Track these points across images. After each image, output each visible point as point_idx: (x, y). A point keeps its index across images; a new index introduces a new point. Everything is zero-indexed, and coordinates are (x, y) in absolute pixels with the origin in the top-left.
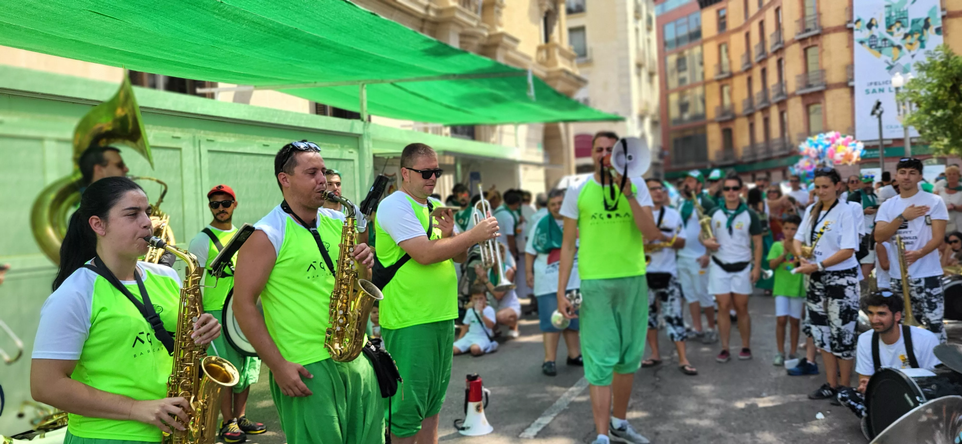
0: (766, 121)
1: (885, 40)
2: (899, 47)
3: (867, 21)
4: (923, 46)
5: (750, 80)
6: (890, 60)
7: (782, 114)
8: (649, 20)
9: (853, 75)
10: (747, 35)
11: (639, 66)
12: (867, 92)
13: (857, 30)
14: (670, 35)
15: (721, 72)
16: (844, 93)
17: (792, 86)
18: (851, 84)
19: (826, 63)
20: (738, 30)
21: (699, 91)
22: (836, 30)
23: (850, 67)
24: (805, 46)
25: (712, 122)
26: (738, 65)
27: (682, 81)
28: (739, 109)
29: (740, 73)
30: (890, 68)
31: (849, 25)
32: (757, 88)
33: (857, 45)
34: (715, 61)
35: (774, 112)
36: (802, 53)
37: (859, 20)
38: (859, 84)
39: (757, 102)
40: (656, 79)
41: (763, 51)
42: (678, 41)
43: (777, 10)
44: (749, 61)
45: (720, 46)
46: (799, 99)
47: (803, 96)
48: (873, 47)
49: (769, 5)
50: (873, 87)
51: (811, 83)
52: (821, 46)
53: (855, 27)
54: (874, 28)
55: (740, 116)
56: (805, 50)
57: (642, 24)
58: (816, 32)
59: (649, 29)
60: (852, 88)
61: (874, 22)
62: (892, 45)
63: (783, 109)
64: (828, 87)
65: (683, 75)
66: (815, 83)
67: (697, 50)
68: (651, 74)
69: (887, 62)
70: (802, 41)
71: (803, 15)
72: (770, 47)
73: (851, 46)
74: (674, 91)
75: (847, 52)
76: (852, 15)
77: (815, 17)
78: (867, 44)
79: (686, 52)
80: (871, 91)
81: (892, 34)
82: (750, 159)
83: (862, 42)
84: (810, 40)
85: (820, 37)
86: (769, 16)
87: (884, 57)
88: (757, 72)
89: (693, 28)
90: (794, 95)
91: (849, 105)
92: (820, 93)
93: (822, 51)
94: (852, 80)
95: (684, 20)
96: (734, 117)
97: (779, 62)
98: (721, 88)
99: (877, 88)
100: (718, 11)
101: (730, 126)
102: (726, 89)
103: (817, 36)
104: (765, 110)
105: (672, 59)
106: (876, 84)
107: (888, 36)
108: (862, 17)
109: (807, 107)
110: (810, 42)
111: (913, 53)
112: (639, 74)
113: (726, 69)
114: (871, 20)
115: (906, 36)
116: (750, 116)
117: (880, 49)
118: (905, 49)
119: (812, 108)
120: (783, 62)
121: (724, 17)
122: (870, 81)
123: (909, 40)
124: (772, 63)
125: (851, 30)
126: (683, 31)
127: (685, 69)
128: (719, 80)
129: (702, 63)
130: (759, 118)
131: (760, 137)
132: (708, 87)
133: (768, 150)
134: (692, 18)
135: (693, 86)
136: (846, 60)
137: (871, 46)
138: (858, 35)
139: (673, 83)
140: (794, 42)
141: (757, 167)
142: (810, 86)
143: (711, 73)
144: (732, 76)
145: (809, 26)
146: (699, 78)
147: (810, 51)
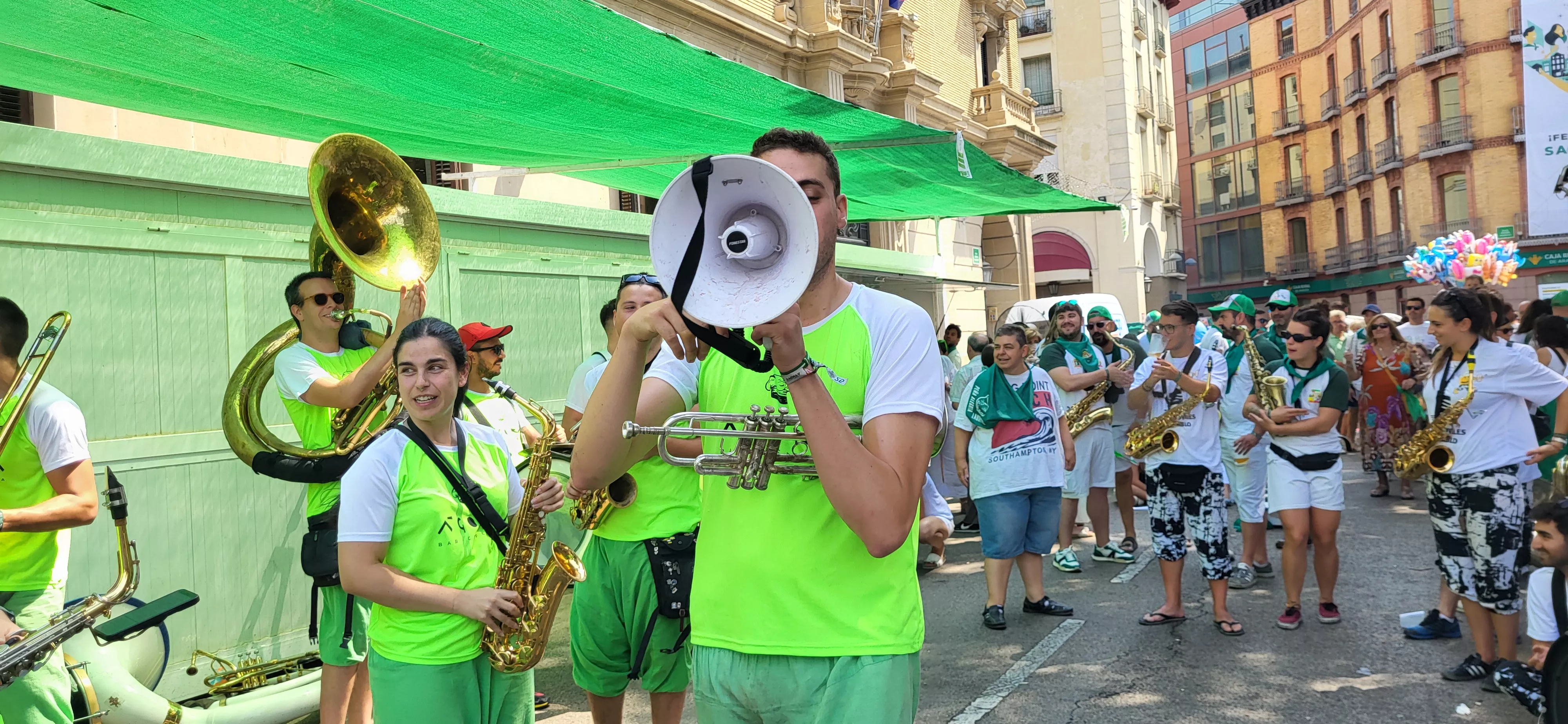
0: (1366, 204)
3: (1546, 31)
5: (1335, 134)
7: (1394, 192)
8: (1160, 41)
9: (1522, 122)
10: (1331, 59)
11: (1142, 117)
12: (1549, 151)
13: (1528, 45)
14: (1196, 63)
15: (1287, 125)
16: (1507, 153)
17: (1411, 145)
18: (1518, 138)
19: (1473, 103)
20: (1315, 51)
21: (1246, 156)
22: (1489, 47)
23: (1517, 109)
24: (1434, 76)
25: (1271, 207)
26: (1314, 112)
27: (1217, 140)
28: (1318, 186)
29: (1318, 125)
31: (1514, 39)
32: (1349, 148)
33: (1527, 71)
34: (1274, 104)
35: (1380, 190)
36: (1429, 87)
37: (1531, 29)
38: (1533, 138)
39: (1349, 172)
40: (1172, 136)
41: (1359, 87)
42: (1209, 73)
43: (1383, 17)
44: (1334, 105)
45: (1282, 80)
46: (1426, 164)
47: (1431, 160)
48: (1558, 74)
49: (1369, 8)
50: (1559, 142)
51: (1445, 139)
52: (1464, 73)
53: (1525, 41)
54: (1558, 41)
55: (1320, 197)
56: (1435, 82)
57: (1147, 48)
58: (1454, 51)
59: (1159, 56)
60: (1521, 145)
61: (1558, 31)
63: (1395, 183)
64: (1477, 144)
65: (1217, 130)
66: (1453, 138)
67: (1243, 87)
68: (1163, 131)
70: (1429, 67)
71: (1431, 24)
72: (1370, 81)
73: (1517, 74)
74: (1202, 158)
75: (1510, 85)
76: (1518, 20)
77: (1452, 26)
78: (1547, 69)
79: (1224, 92)
80: (1555, 150)
82: (1339, 270)
83: (1537, 67)
84: (1442, 65)
85: (1462, 59)
86: (1370, 28)
88: (1348, 121)
89: (1236, 51)
90: (1415, 159)
91: (1517, 174)
92: (1464, 155)
93: (1466, 83)
94: (1521, 131)
95: (1222, 38)
96: (1309, 200)
97: (1389, 103)
98: (1287, 149)
100: (1279, 22)
101: (1303, 213)
102: (1293, 151)
103: (1456, 57)
104: (1364, 186)
105: (1199, 105)
108: (1535, 23)
109: (1440, 179)
110: (1443, 69)
112: (1143, 132)
113: (1293, 118)
114: (1554, 27)
116: (1337, 196)
119: (1448, 181)
120: (1394, 103)
121: (1290, 31)
122: (1552, 134)
124: (1375, 106)
125: (1518, 46)
126: (1219, 57)
127: (1223, 120)
128: (1281, 137)
129: (1251, 110)
130: (1353, 200)
131: (1355, 231)
132: (1262, 149)
133: (1371, 254)
134: (1234, 34)
135: (1235, 148)
136: (1510, 98)
137: (1554, 73)
138: (1529, 55)
139: (1201, 145)
140: (1414, 69)
141: (1350, 282)
142: (1444, 144)
143: (1268, 125)
144: (1304, 129)
145: (1440, 43)
146: (1246, 135)
147: (1442, 84)
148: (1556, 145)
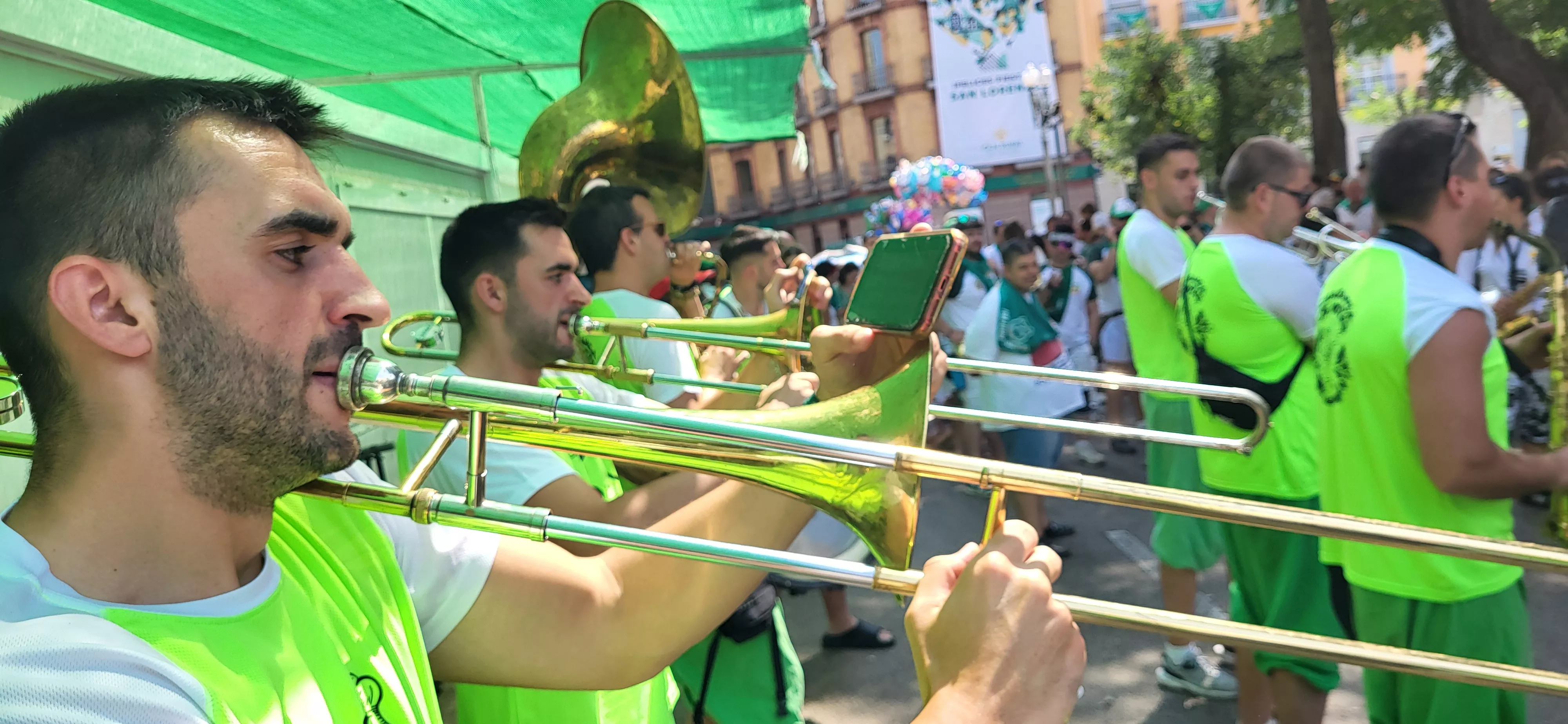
0: (809, 144)
1: (971, 19)
2: (990, 31)
4: (1020, 29)
6: (979, 48)
7: (831, 134)
9: (931, 71)
12: (952, 96)
16: (921, 98)
17: (845, 90)
18: (930, 85)
19: (893, 55)
22: (904, 4)
23: (927, 60)
24: (860, 29)
30: (981, 60)
33: (934, 28)
35: (820, 129)
36: (857, 39)
38: (942, 85)
46: (858, 110)
47: (864, 105)
50: (961, 89)
51: (873, 84)
52: (884, 29)
56: (861, 35)
58: (877, 6)
60: (933, 92)
62: (981, 27)
63: (832, 126)
64: (899, 90)
66: (879, 85)
69: (975, 51)
70: (856, 21)
73: (926, 29)
75: (921, 37)
78: (948, 25)
80: (957, 95)
81: (979, 10)
82: (785, 205)
83: (941, 23)
84: (866, 20)
85: (882, 15)
87: (972, 45)
90: (849, 104)
91: (931, 116)
92: (889, 101)
93: (886, 37)
94: (932, 79)
97: (824, 50)
99: (966, 90)
101: (747, 156)
103: (877, 14)
106: (965, 84)
107: (974, 14)
109: (870, 122)
110: (867, 23)
111: (1009, 37)
115: (998, 13)
117: (965, 33)
118: (998, 33)
119: (878, 123)
122: (956, 81)
123: (1002, 19)
133: (812, 191)
136: (921, 50)
137: (953, 29)
140: (843, 22)
141: (796, 215)
142: (874, 90)
147: (868, 36)
148: (959, 91)
